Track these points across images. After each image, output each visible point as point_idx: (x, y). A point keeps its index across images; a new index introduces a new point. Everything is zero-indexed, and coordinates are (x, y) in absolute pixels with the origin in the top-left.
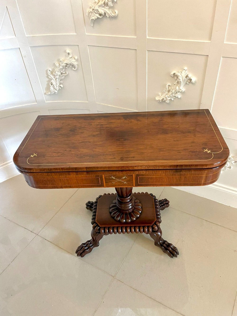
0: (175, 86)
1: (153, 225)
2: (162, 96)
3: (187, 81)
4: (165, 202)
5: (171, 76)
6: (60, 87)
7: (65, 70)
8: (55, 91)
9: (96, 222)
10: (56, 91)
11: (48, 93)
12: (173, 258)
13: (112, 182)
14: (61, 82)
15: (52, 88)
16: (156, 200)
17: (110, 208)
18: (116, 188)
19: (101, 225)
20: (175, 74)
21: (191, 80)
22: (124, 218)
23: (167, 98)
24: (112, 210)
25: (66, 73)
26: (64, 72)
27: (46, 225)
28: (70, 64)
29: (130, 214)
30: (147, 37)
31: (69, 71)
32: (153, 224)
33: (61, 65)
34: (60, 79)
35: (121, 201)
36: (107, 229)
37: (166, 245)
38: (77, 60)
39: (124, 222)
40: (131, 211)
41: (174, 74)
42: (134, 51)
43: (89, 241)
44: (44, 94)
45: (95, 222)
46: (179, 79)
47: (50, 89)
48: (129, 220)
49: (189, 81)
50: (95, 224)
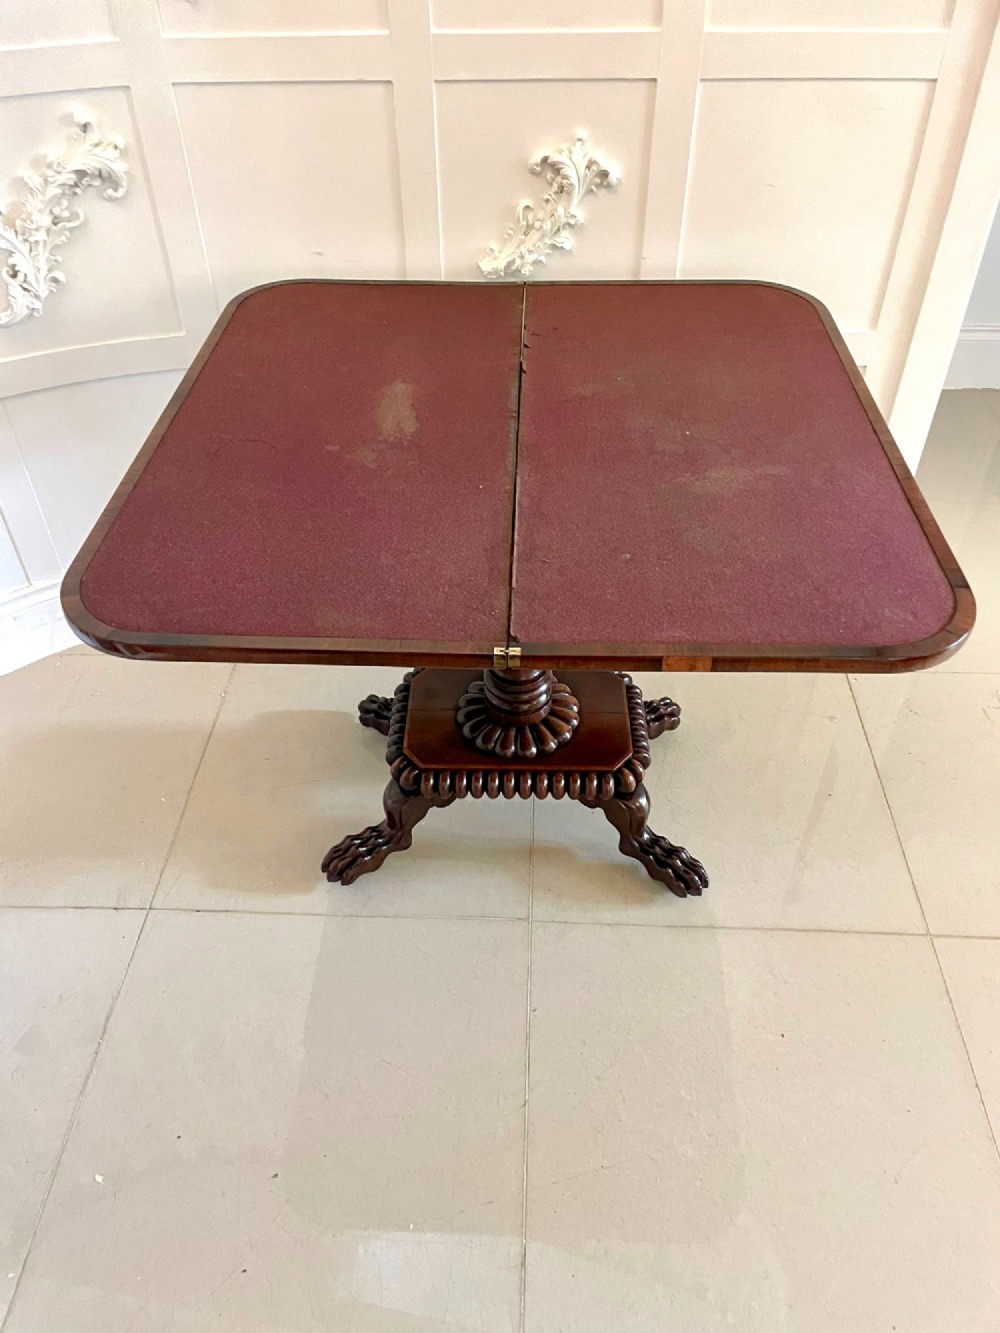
0: (549, 207)
2: (505, 254)
3: (591, 183)
5: (533, 172)
6: (55, 280)
7: (69, 200)
8: (34, 301)
10: (38, 305)
14: (56, 261)
15: (15, 290)
19: (423, 762)
20: (549, 161)
21: (604, 174)
23: (526, 256)
25: (74, 216)
26: (66, 214)
28: (97, 173)
30: (434, 30)
31: (90, 207)
33: (55, 181)
34: (49, 247)
38: (124, 153)
41: (545, 160)
42: (380, 89)
45: (401, 754)
46: (565, 177)
47: (10, 299)
49: (598, 181)
50: (401, 762)
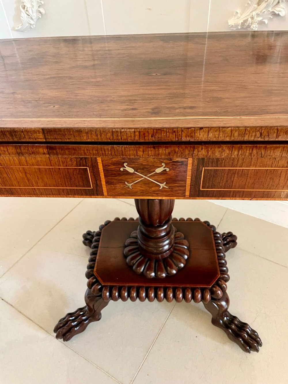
1: (213, 286)
2: (243, 16)
4: (229, 238)
6: (40, 12)
8: (31, 21)
9: (95, 274)
10: (33, 23)
11: (18, 27)
12: (250, 353)
13: (126, 183)
14: (41, 3)
15: (24, 14)
16: (216, 235)
17: (126, 247)
18: (137, 201)
19: (104, 282)
22: (153, 270)
23: (255, 18)
24: (130, 251)
27: (8, 271)
29: (165, 260)
32: (214, 284)
35: (147, 233)
36: (116, 290)
37: (236, 325)
39: (152, 277)
40: (168, 255)
43: (81, 310)
44: (11, 30)
45: (92, 275)
47: (21, 18)
48: (163, 273)
50: (93, 279)
